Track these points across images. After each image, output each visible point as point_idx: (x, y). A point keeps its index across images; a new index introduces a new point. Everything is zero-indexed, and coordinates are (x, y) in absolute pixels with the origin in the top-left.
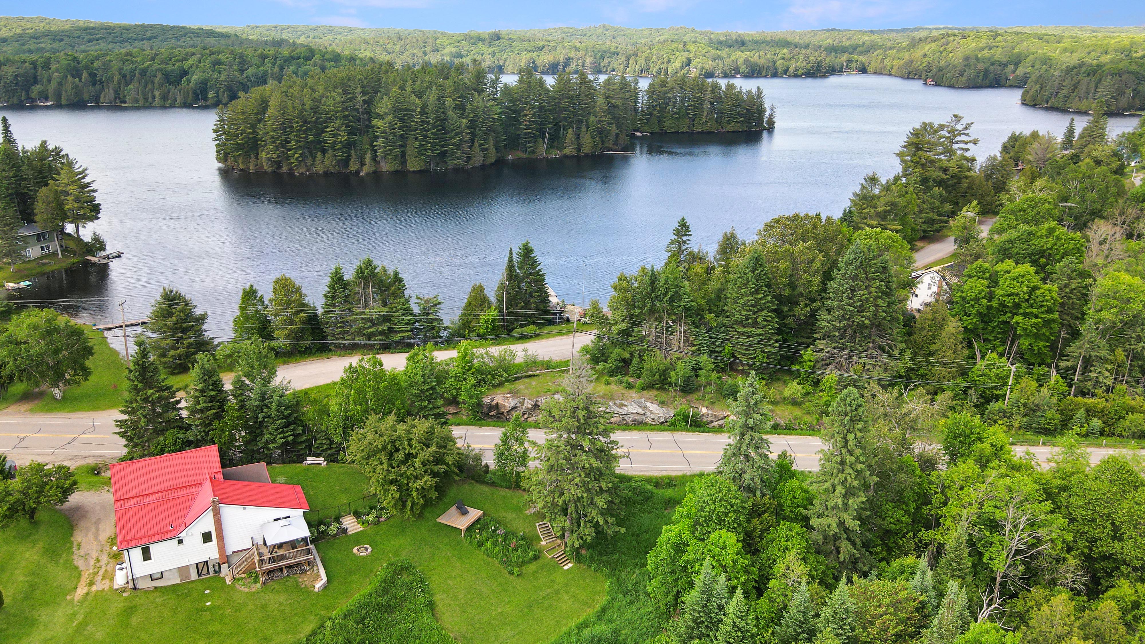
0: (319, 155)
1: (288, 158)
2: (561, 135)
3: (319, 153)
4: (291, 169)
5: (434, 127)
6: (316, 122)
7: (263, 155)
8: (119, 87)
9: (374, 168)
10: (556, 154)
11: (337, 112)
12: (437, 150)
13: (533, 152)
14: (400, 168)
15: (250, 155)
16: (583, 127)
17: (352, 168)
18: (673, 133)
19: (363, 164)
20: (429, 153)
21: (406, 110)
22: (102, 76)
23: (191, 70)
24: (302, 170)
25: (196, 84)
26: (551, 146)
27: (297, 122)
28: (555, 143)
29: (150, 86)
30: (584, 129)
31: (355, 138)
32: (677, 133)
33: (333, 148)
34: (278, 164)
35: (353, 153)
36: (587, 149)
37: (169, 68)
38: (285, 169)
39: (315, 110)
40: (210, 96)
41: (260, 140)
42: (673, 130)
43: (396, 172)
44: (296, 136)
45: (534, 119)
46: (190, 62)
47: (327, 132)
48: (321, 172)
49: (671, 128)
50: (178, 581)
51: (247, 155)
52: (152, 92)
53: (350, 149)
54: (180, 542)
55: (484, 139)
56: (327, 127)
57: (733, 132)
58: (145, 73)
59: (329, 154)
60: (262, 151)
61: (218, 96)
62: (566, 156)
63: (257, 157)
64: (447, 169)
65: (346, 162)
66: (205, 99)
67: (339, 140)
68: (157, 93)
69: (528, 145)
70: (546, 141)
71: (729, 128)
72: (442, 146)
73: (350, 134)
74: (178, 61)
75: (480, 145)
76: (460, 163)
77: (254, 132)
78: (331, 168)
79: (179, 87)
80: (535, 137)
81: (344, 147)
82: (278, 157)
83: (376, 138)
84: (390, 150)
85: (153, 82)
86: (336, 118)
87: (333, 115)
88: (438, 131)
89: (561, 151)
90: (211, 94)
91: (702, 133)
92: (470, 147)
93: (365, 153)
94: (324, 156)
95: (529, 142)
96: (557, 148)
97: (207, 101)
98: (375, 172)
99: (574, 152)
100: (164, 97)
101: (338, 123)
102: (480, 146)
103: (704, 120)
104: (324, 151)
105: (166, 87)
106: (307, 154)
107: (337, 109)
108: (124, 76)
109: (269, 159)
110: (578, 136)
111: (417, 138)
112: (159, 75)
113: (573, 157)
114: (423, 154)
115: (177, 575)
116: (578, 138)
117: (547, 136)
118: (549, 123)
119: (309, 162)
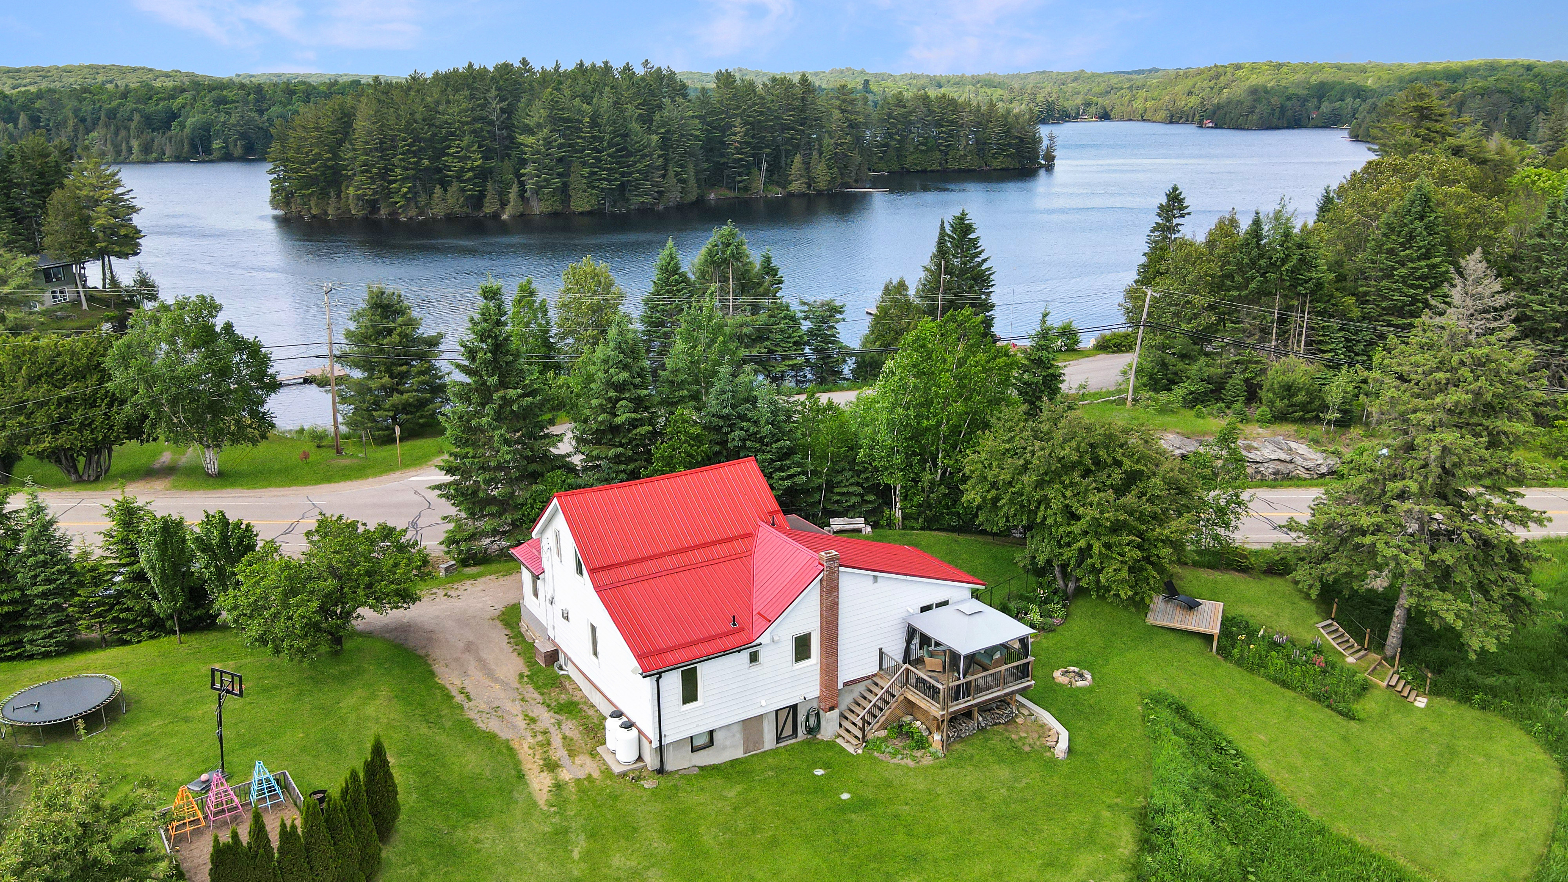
0: (438, 189)
1: (389, 194)
2: (783, 164)
3: (438, 186)
4: (393, 214)
5: (610, 145)
6: (432, 139)
7: (351, 191)
8: (76, 136)
9: (521, 209)
10: (778, 192)
11: (464, 123)
12: (616, 180)
13: (746, 189)
14: (560, 208)
15: (328, 194)
16: (815, 153)
17: (489, 208)
18: (918, 172)
19: (504, 204)
20: (605, 184)
21: (568, 120)
22: (49, 120)
23: (183, 111)
24: (412, 212)
25: (194, 130)
26: (769, 181)
27: (404, 139)
28: (775, 177)
29: (123, 133)
30: (815, 154)
31: (492, 164)
32: (924, 171)
33: (459, 178)
34: (373, 205)
35: (490, 186)
36: (822, 184)
37: (151, 108)
38: (383, 212)
39: (429, 122)
40: (215, 146)
41: (345, 167)
42: (918, 168)
43: (555, 214)
44: (401, 160)
45: (746, 139)
46: (180, 100)
47: (448, 154)
48: (441, 215)
49: (916, 165)
50: (739, 754)
51: (324, 195)
52: (128, 143)
53: (485, 180)
54: (754, 658)
55: (681, 166)
56: (449, 147)
57: (1002, 169)
58: (115, 115)
59: (455, 186)
60: (348, 187)
61: (227, 147)
62: (791, 195)
63: (338, 196)
64: (629, 210)
65: (478, 201)
66: (208, 151)
67: (468, 166)
68: (135, 144)
69: (738, 178)
70: (763, 173)
71: (996, 164)
72: (623, 175)
73: (485, 158)
74: (161, 99)
75: (677, 174)
76: (648, 200)
77: (336, 156)
78: (457, 209)
79: (168, 134)
80: (748, 166)
81: (476, 177)
82: (375, 193)
83: (523, 163)
84: (545, 180)
85: (128, 129)
86: (464, 132)
87: (459, 128)
88: (618, 151)
89: (784, 188)
90: (217, 144)
91: (960, 171)
92: (664, 176)
93: (509, 185)
94: (446, 190)
95: (740, 174)
96: (778, 184)
97: (211, 154)
98: (522, 215)
99: (803, 189)
100: (146, 149)
101: (467, 140)
102: (676, 176)
103: (962, 153)
104: (445, 185)
105: (147, 136)
106: (419, 188)
107: (464, 119)
108: (83, 120)
109: (359, 198)
110: (807, 164)
111: (584, 164)
112: (137, 117)
113: (802, 195)
114: (594, 188)
115: (738, 738)
116: (808, 168)
117: (765, 165)
118: (767, 146)
119: (422, 199)
